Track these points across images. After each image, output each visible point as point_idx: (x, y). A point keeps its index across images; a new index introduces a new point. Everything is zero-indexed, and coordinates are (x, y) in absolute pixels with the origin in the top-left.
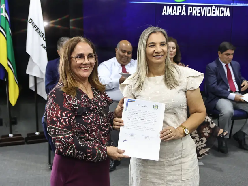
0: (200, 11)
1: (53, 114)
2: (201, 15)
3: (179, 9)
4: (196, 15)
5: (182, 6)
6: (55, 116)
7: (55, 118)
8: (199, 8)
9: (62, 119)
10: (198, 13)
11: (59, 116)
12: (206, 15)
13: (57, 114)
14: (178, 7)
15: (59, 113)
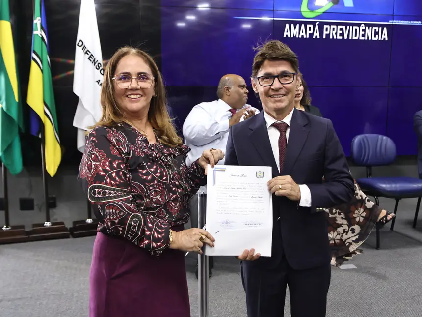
0: (341, 32)
1: (97, 167)
2: (343, 37)
3: (310, 28)
4: (335, 38)
5: (314, 23)
6: (100, 168)
7: (101, 171)
8: (341, 27)
9: (113, 173)
10: (338, 35)
11: (108, 168)
12: (350, 38)
13: (104, 166)
14: (308, 26)
15: (108, 163)
